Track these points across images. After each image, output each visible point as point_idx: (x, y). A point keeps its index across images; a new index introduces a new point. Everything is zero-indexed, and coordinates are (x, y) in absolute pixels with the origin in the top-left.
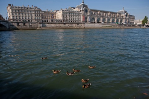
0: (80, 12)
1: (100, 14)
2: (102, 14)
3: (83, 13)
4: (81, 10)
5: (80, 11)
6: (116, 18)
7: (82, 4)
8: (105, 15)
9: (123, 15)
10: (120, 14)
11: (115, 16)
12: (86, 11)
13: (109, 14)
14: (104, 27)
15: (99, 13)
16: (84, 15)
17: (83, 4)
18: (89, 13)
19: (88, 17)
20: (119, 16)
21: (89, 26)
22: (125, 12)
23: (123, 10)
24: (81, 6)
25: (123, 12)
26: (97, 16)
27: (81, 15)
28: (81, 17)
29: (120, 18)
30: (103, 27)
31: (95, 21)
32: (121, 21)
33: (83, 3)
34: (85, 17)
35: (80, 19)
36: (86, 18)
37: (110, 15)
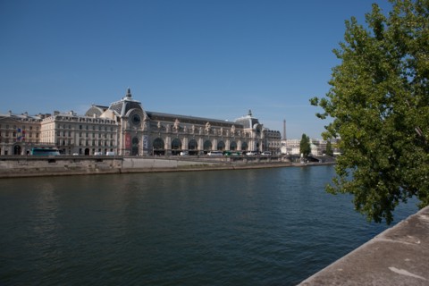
0: (117, 124)
1: (180, 129)
2: (185, 127)
3: (124, 124)
4: (120, 116)
5: (116, 119)
6: (230, 138)
7: (126, 99)
8: (196, 131)
9: (249, 130)
10: (242, 127)
11: (224, 133)
12: (136, 120)
13: (207, 129)
14: (184, 167)
15: (176, 124)
16: (128, 132)
17: (126, 101)
18: (143, 126)
19: (143, 138)
20: (236, 134)
21: (135, 166)
22: (255, 121)
23: (249, 117)
24: (120, 105)
25: (247, 121)
26: (170, 134)
27: (119, 131)
28: (119, 137)
29: (241, 139)
30: (179, 167)
31: (166, 147)
32: (245, 147)
33: (130, 96)
34: (133, 136)
35: (115, 143)
36: (136, 141)
37: (211, 131)
